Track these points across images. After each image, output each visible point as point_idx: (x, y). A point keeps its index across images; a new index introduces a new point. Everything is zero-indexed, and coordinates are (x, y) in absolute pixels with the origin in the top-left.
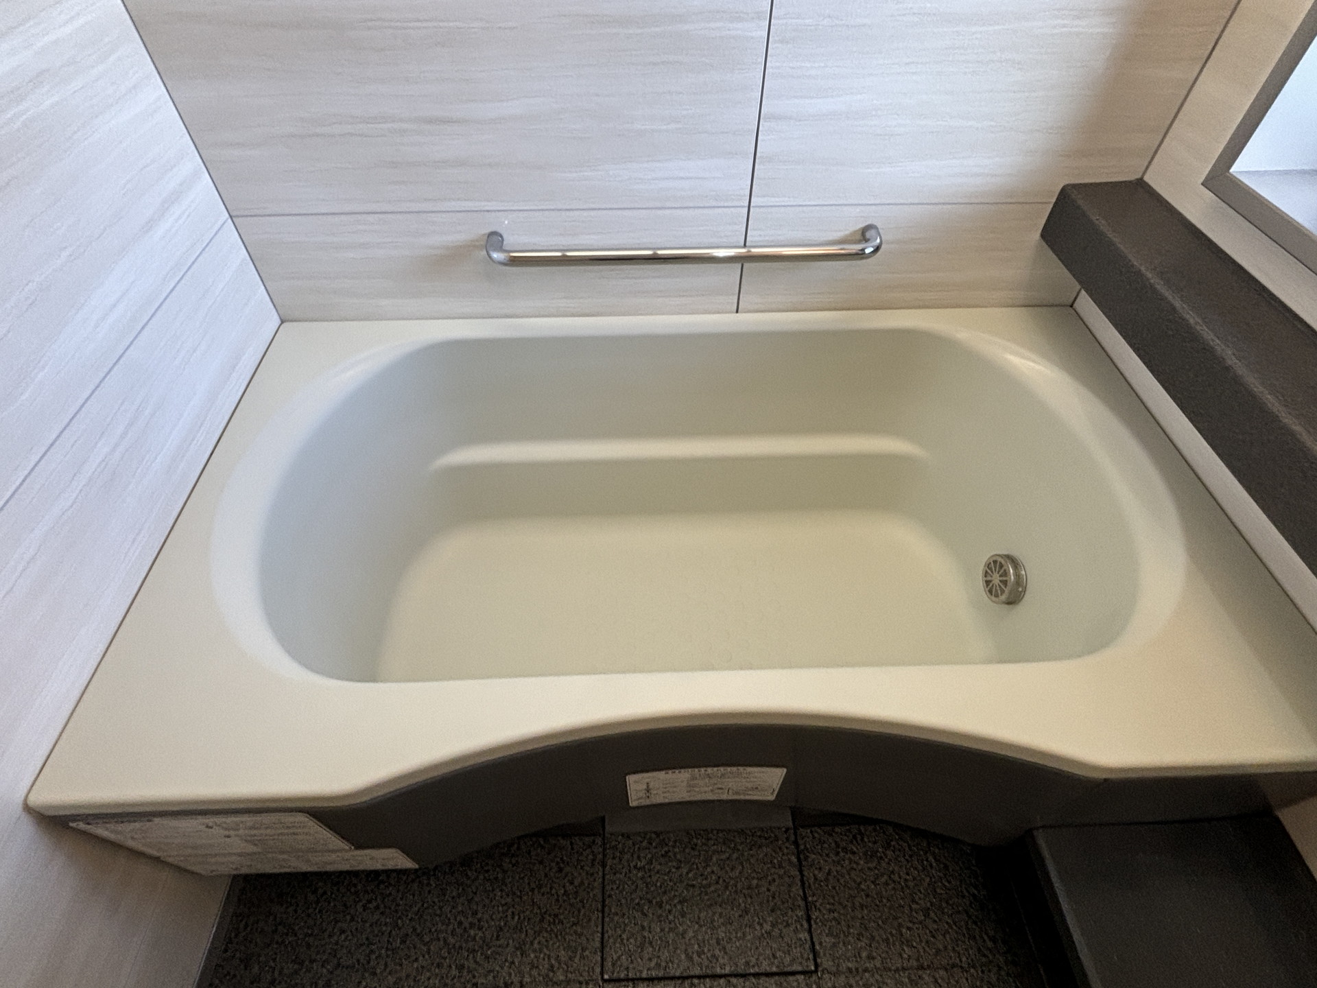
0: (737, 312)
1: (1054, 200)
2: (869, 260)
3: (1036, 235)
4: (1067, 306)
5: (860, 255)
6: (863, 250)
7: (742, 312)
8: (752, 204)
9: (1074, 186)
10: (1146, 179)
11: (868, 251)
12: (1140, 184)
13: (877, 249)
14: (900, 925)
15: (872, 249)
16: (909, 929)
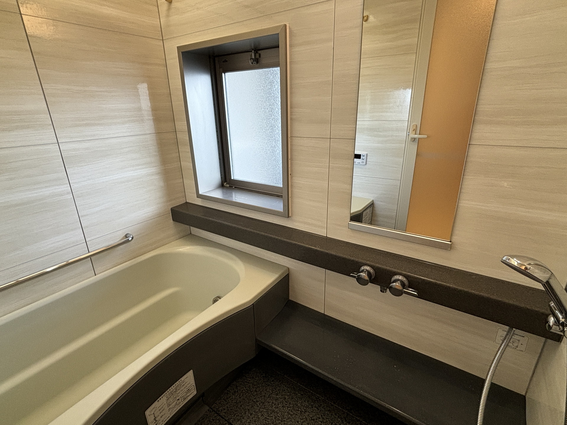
0: (95, 275)
1: (171, 212)
2: (131, 242)
3: (172, 221)
4: (190, 234)
5: (128, 241)
6: (129, 239)
7: (97, 275)
8: (87, 241)
9: (173, 208)
10: (187, 201)
11: (130, 239)
12: (186, 203)
13: (133, 238)
14: (253, 400)
15: (131, 238)
16: (255, 399)
